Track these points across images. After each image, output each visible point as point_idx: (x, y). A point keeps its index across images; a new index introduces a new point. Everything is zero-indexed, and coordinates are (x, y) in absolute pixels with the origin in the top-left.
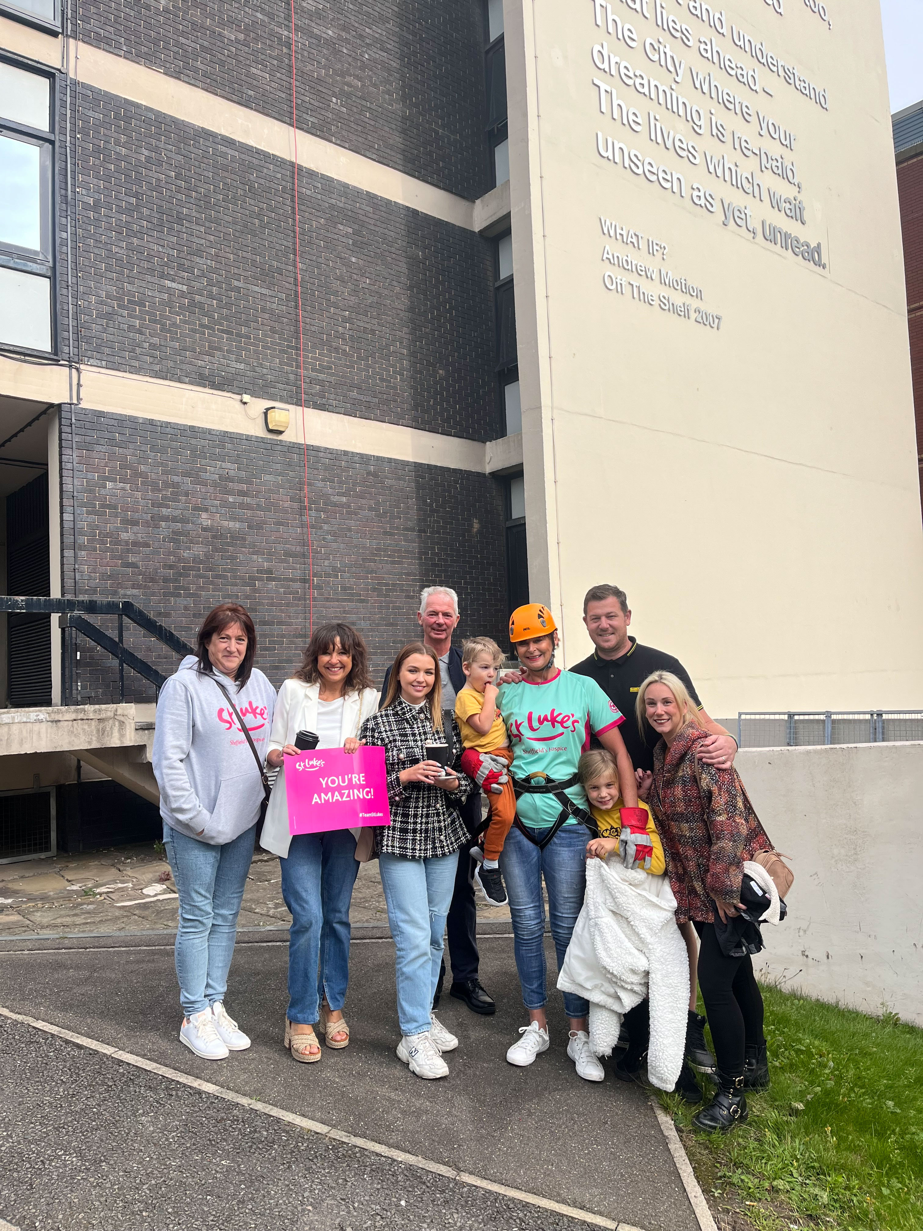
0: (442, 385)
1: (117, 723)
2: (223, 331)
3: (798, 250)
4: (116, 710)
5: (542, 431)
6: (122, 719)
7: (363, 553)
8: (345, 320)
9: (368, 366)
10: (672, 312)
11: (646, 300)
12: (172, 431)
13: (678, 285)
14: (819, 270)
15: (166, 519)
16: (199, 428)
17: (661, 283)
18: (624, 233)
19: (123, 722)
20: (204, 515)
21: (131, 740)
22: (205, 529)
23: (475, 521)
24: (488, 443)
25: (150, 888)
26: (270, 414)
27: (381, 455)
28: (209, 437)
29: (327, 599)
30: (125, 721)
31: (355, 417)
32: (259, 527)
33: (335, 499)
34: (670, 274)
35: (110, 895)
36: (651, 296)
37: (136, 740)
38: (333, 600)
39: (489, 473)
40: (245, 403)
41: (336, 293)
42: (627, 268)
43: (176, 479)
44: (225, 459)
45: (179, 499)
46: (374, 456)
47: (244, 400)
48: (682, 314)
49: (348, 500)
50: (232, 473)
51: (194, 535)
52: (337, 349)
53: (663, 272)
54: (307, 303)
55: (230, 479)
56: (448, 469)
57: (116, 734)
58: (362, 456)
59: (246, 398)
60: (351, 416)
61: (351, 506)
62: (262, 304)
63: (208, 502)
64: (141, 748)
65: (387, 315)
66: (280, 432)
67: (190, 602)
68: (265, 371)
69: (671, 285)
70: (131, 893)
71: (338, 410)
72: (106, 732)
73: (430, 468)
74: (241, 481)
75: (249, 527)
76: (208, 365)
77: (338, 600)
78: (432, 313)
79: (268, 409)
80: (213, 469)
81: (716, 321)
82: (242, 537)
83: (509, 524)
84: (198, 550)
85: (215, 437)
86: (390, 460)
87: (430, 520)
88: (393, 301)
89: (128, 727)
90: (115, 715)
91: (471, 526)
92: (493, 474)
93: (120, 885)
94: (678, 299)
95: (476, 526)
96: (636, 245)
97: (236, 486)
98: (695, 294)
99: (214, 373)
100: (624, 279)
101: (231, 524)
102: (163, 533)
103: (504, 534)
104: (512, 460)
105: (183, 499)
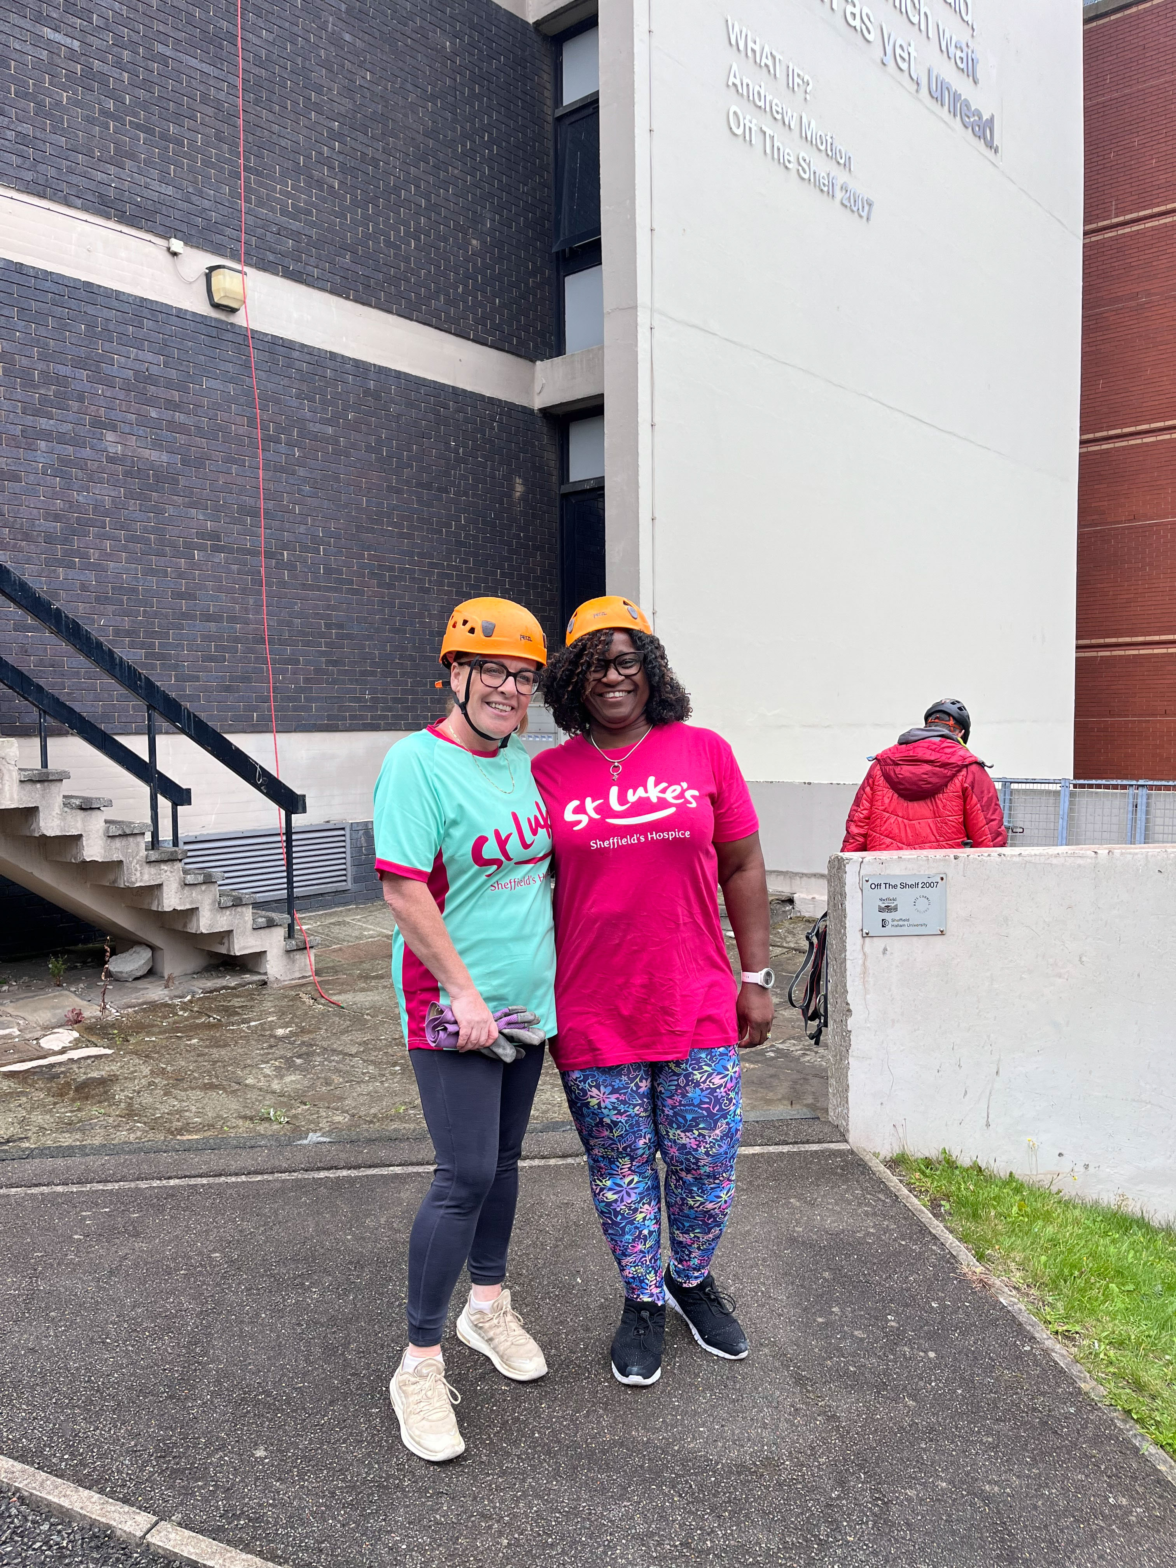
0: (475, 264)
2: (138, 127)
3: (967, 120)
5: (636, 346)
7: (357, 517)
8: (334, 136)
9: (367, 218)
10: (812, 184)
11: (782, 161)
12: (54, 288)
13: (822, 143)
14: (990, 154)
15: (47, 436)
16: (100, 286)
17: (801, 136)
18: (757, 48)
20: (110, 436)
21: (12, 799)
22: (112, 460)
23: (517, 481)
24: (538, 363)
25: (51, 1037)
26: (218, 279)
27: (385, 365)
28: (116, 305)
29: (304, 587)
31: (347, 298)
32: (200, 462)
33: (317, 427)
34: (813, 124)
36: (788, 154)
37: (20, 800)
38: (311, 588)
39: (540, 410)
40: (175, 254)
41: (319, 91)
42: (759, 104)
43: (63, 370)
44: (143, 345)
45: (68, 405)
46: (374, 365)
47: (174, 249)
48: (825, 189)
49: (335, 430)
50: (154, 370)
51: (94, 468)
52: (320, 183)
53: (804, 120)
54: (275, 98)
55: (151, 379)
56: (482, 397)
58: (357, 363)
59: (177, 245)
60: (340, 296)
61: (339, 441)
62: (202, 89)
63: (117, 415)
64: (31, 813)
65: (398, 138)
66: (233, 311)
67: (91, 577)
68: (206, 204)
69: (814, 142)
70: (21, 1045)
71: (320, 283)
73: (456, 392)
74: (169, 385)
75: (184, 462)
76: (113, 181)
77: (319, 589)
78: (464, 146)
79: (212, 269)
80: (123, 359)
81: (866, 208)
82: (173, 478)
83: (565, 489)
84: (104, 493)
85: (126, 307)
86: (399, 375)
87: (455, 474)
88: (406, 115)
91: (512, 488)
92: (545, 411)
94: (821, 166)
95: (519, 488)
96: (772, 71)
97: (162, 393)
98: (842, 161)
99: (123, 195)
100: (754, 121)
101: (154, 455)
102: (42, 460)
103: (558, 504)
104: (579, 390)
105: (75, 405)
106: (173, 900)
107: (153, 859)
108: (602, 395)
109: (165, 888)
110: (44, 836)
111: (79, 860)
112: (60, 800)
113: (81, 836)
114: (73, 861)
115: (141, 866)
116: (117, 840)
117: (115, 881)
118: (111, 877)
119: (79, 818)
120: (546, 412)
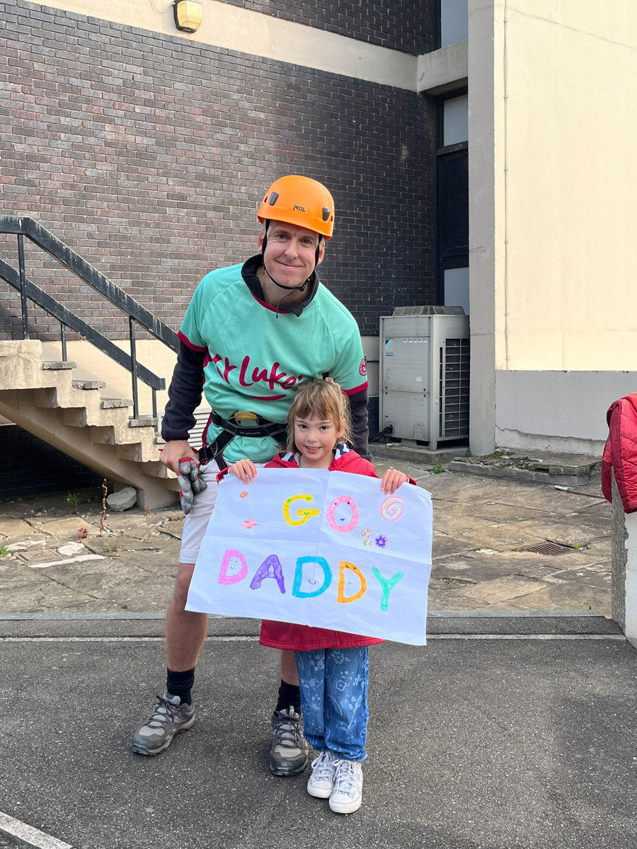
1: (21, 362)
4: (20, 347)
5: (493, 36)
6: (27, 357)
12: (68, 22)
15: (65, 129)
16: (100, 20)
19: (29, 361)
20: (108, 127)
21: (38, 382)
22: (108, 144)
23: (404, 147)
24: (420, 56)
25: (66, 547)
26: (180, 9)
27: (303, 65)
28: (111, 32)
29: (243, 232)
30: (30, 359)
31: (275, 16)
32: (169, 144)
33: (253, 114)
35: (23, 554)
37: (44, 383)
43: (75, 81)
44: (129, 60)
45: (79, 106)
46: (295, 65)
49: (267, 116)
50: (138, 78)
51: (97, 151)
55: (135, 85)
56: (376, 85)
57: (21, 374)
58: (283, 64)
60: (271, 15)
61: (270, 123)
63: (112, 112)
64: (51, 391)
66: (192, 31)
70: (46, 552)
71: (256, 6)
72: (10, 372)
73: (357, 83)
74: (148, 88)
75: (158, 143)
79: (177, 2)
80: (115, 72)
82: (151, 155)
83: (440, 152)
84: (104, 168)
85: (118, 34)
86: (313, 71)
87: (356, 144)
89: (34, 366)
90: (19, 352)
91: (399, 152)
93: (33, 543)
95: (405, 153)
97: (143, 94)
101: (139, 139)
102: (63, 147)
103: (435, 163)
104: (451, 75)
105: (84, 106)
106: (148, 454)
107: (134, 425)
108: (467, 78)
109: (143, 445)
110: (60, 408)
111: (84, 425)
112: (70, 382)
113: (84, 408)
114: (80, 426)
115: (126, 430)
116: (109, 410)
117: (109, 440)
118: (106, 437)
119: (83, 396)
120: (425, 93)
